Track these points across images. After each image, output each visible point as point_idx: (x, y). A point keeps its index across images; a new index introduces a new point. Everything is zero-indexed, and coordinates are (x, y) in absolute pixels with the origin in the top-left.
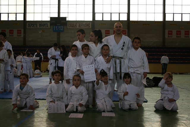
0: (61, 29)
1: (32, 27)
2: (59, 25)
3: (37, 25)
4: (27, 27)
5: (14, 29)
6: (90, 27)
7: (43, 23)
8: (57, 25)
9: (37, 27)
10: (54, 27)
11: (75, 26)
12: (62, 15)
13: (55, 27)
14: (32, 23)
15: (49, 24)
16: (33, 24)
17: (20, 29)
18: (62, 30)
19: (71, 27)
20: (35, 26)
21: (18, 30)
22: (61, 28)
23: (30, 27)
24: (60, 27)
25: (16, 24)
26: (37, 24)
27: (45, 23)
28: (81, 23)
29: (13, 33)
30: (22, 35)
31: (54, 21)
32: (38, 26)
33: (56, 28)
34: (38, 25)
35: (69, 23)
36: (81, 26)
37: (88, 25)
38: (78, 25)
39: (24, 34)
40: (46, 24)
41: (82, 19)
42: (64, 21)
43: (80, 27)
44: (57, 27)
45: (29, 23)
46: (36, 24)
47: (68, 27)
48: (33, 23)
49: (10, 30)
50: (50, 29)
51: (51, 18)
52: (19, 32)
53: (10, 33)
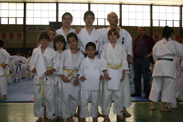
1: (31, 31)
4: (27, 31)
5: (14, 33)
7: (42, 27)
9: (36, 31)
14: (32, 27)
16: (32, 28)
17: (20, 33)
20: (34, 30)
21: (18, 34)
23: (30, 30)
25: (16, 28)
27: (44, 27)
29: (13, 36)
30: (22, 39)
31: (53, 26)
32: (38, 30)
34: (37, 29)
39: (24, 37)
45: (29, 27)
46: (35, 28)
51: (50, 23)
52: (19, 35)
53: (10, 36)
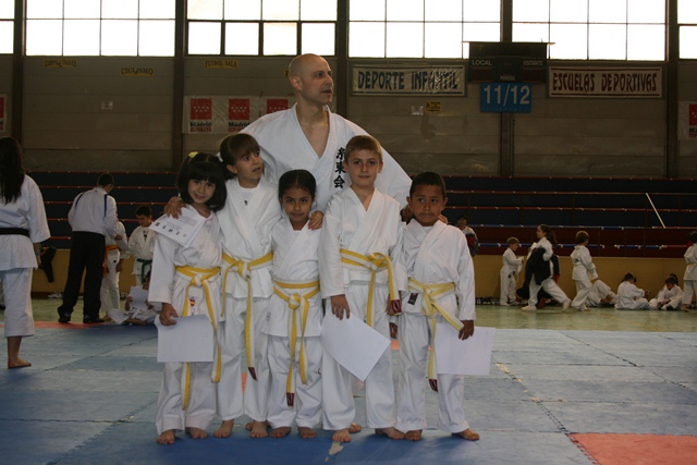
0: (519, 100)
1: (377, 89)
2: (512, 78)
3: (401, 80)
4: (356, 88)
6: (654, 89)
7: (429, 71)
8: (502, 77)
9: (402, 87)
10: (488, 89)
11: (587, 83)
12: (520, 35)
13: (492, 91)
14: (379, 71)
15: (460, 75)
16: (382, 74)
18: (522, 102)
19: (568, 91)
20: (392, 81)
22: (520, 95)
23: (368, 87)
24: (514, 90)
26: (402, 74)
28: (612, 73)
31: (487, 63)
32: (408, 86)
33: (494, 94)
34: (408, 79)
35: (558, 72)
36: (612, 85)
37: (649, 83)
38: (598, 80)
40: (446, 74)
41: (617, 54)
42: (536, 63)
43: (606, 91)
44: (498, 89)
45: (364, 71)
46: (395, 74)
47: (551, 91)
48: (385, 71)
49: (270, 103)
50: (466, 96)
51: (474, 46)
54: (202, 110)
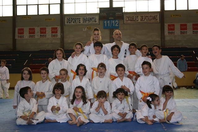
0: (115, 25)
1: (72, 23)
2: (113, 18)
3: (80, 20)
4: (66, 23)
5: (47, 27)
6: (157, 20)
7: (88, 17)
8: (110, 18)
9: (80, 22)
10: (105, 22)
11: (136, 19)
13: (107, 22)
14: (73, 18)
15: (97, 18)
16: (74, 19)
17: (56, 27)
18: (116, 25)
19: (130, 22)
20: (77, 21)
21: (52, 28)
22: (115, 23)
23: (69, 23)
24: (114, 22)
25: (49, 19)
26: (80, 18)
27: (91, 17)
28: (144, 16)
29: (45, 33)
30: (59, 34)
31: (105, 14)
32: (82, 22)
33: (107, 24)
35: (127, 16)
36: (144, 19)
37: (155, 18)
38: (139, 18)
39: (61, 33)
40: (93, 18)
41: (145, 10)
42: (119, 13)
43: (142, 21)
44: (109, 22)
45: (68, 18)
46: (78, 19)
47: (125, 22)
48: (75, 18)
49: (41, 29)
50: (99, 24)
51: (101, 9)
52: (54, 31)
53: (41, 33)
54: (21, 32)
